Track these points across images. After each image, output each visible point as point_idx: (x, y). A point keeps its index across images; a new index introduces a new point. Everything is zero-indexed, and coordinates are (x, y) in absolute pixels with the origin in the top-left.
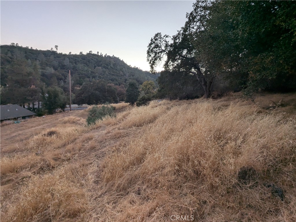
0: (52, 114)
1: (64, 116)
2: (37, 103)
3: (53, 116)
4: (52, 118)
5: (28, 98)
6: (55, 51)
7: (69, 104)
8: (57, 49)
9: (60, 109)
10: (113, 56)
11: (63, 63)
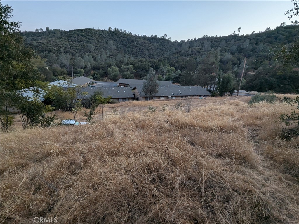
0: (222, 96)
1: (231, 99)
2: (213, 86)
3: (223, 98)
4: (221, 99)
5: (208, 82)
6: (237, 35)
7: (238, 90)
8: (239, 31)
9: (228, 93)
11: (242, 46)
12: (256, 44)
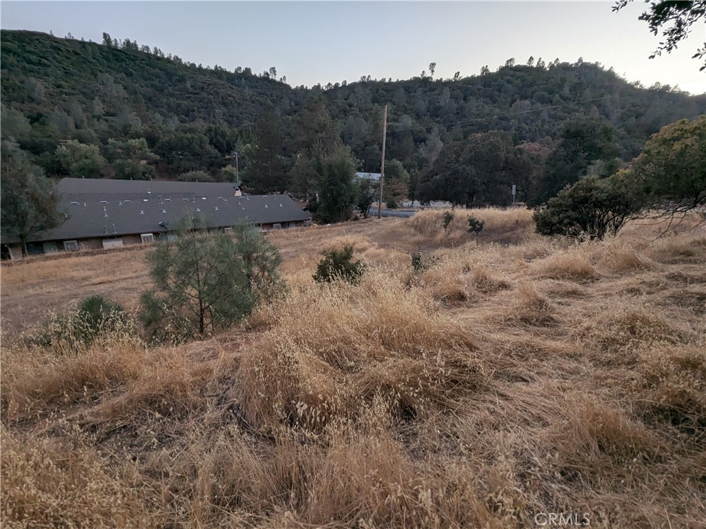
6: (429, 78)
8: (433, 71)
10: (580, 60)
11: (437, 102)
12: (465, 99)
